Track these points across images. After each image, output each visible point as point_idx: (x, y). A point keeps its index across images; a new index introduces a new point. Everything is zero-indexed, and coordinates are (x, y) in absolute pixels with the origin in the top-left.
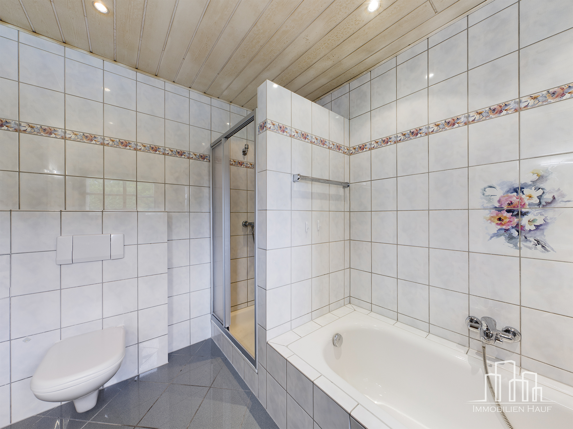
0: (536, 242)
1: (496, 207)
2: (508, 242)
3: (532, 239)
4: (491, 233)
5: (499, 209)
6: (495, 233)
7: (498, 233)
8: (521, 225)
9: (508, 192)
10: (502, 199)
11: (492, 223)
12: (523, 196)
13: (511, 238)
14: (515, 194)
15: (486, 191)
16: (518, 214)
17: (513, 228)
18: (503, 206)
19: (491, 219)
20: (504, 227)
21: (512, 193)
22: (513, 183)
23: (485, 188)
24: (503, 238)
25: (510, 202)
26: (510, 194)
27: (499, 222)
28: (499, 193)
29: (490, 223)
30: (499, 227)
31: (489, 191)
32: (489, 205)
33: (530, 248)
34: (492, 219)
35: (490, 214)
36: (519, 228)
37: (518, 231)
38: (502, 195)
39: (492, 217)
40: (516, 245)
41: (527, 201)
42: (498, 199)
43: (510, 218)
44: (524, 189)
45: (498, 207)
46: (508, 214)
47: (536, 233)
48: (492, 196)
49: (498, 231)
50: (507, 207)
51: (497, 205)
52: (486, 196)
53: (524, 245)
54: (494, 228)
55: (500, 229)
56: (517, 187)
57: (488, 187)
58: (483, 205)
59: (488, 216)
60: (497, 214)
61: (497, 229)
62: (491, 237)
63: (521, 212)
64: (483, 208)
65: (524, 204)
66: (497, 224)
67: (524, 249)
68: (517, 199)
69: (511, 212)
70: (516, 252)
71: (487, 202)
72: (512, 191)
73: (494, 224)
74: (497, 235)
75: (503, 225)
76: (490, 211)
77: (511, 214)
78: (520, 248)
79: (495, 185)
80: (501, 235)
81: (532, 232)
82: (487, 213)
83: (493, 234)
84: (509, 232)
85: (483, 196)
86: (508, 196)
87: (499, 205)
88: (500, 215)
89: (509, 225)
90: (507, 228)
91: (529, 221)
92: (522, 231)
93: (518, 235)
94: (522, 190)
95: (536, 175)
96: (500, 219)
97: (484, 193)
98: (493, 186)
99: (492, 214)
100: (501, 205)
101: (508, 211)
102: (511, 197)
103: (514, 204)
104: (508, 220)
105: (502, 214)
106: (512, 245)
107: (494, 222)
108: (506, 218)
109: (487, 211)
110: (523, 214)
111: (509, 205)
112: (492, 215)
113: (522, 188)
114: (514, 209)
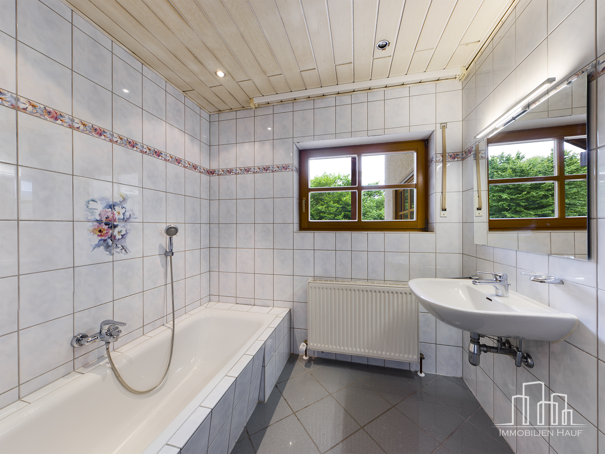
0: (122, 247)
1: (97, 220)
2: (106, 251)
3: (120, 246)
4: (94, 245)
5: (99, 222)
6: (97, 244)
7: (99, 243)
8: (114, 236)
9: (106, 207)
10: (102, 213)
11: (94, 235)
12: (115, 212)
13: (108, 247)
14: (110, 209)
15: (90, 204)
16: (112, 226)
17: (109, 238)
18: (102, 219)
19: (93, 231)
20: (103, 238)
21: (108, 209)
22: (109, 200)
23: (89, 201)
24: (102, 247)
25: (107, 216)
26: (107, 210)
27: (100, 234)
28: (99, 207)
29: (93, 235)
30: (100, 238)
31: (92, 205)
32: (92, 218)
33: (118, 253)
34: (95, 231)
35: (93, 227)
36: (113, 237)
37: (112, 241)
38: (102, 209)
39: (95, 229)
40: (110, 253)
41: (117, 216)
42: (99, 213)
43: (107, 230)
44: (115, 206)
45: (99, 220)
46: (106, 226)
47: (122, 241)
48: (94, 209)
49: (99, 242)
50: (105, 221)
51: (98, 218)
52: (90, 209)
53: (115, 251)
54: (96, 239)
55: (100, 240)
56: (111, 204)
57: (92, 201)
58: (87, 217)
59: (91, 228)
60: (98, 227)
61: (98, 240)
62: (94, 248)
63: (114, 225)
64: (87, 221)
65: (116, 218)
66: (98, 235)
67: (115, 254)
68: (111, 214)
69: (107, 225)
70: (110, 258)
71: (90, 215)
72: (108, 207)
73: (96, 236)
74: (98, 246)
75: (103, 236)
76: (93, 224)
77: (108, 226)
78: (113, 254)
79: (97, 200)
80: (101, 246)
81: (120, 240)
82: (90, 226)
83: (95, 245)
84: (106, 242)
85: (87, 208)
86: (106, 211)
87: (100, 218)
88: (100, 227)
89: (106, 236)
90: (105, 239)
91: (118, 232)
92: (115, 240)
93: (112, 243)
94: (114, 207)
95: (122, 197)
96: (100, 231)
97: (88, 206)
98: (95, 200)
99: (94, 226)
100: (101, 218)
101: (106, 224)
102: (107, 212)
103: (110, 218)
104: (105, 232)
105: (102, 226)
106: (108, 253)
107: (96, 234)
108: (104, 230)
109: (90, 224)
110: (115, 226)
111: (107, 219)
112: (94, 228)
113: (114, 206)
114: (109, 222)
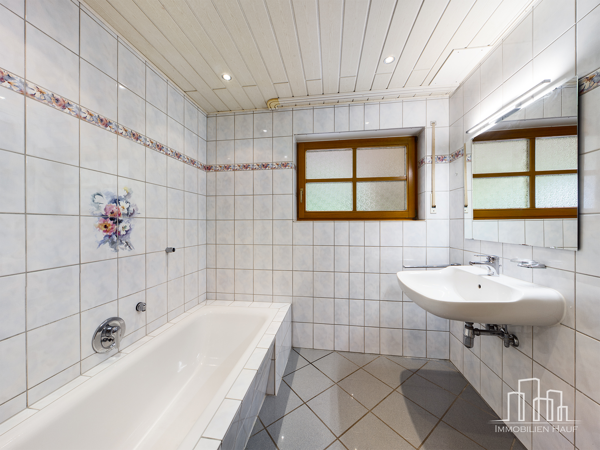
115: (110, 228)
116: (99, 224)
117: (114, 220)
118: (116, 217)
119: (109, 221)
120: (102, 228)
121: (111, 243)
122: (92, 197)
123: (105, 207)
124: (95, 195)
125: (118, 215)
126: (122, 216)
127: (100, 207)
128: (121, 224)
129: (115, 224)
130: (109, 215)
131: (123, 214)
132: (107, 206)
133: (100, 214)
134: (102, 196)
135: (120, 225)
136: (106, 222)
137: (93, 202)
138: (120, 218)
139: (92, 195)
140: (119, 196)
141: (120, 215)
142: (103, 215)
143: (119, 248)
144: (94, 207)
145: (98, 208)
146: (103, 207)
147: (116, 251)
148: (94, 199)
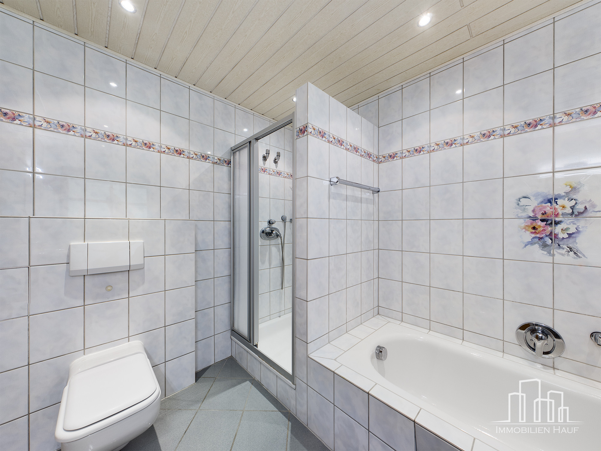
115: (540, 230)
116: (524, 225)
117: (547, 221)
118: (550, 218)
119: (540, 223)
120: (529, 230)
121: (542, 246)
122: (516, 201)
123: (533, 209)
124: (520, 199)
125: (553, 215)
126: (561, 217)
127: (526, 209)
128: (559, 225)
129: (549, 225)
130: (540, 216)
131: (563, 214)
132: (536, 207)
133: (526, 216)
134: (529, 198)
135: (557, 227)
136: (534, 224)
137: (518, 205)
138: (557, 219)
139: (516, 200)
140: (556, 193)
141: (557, 215)
142: (531, 217)
143: (555, 253)
144: (519, 210)
145: (524, 210)
146: (531, 208)
147: (550, 255)
148: (519, 202)
